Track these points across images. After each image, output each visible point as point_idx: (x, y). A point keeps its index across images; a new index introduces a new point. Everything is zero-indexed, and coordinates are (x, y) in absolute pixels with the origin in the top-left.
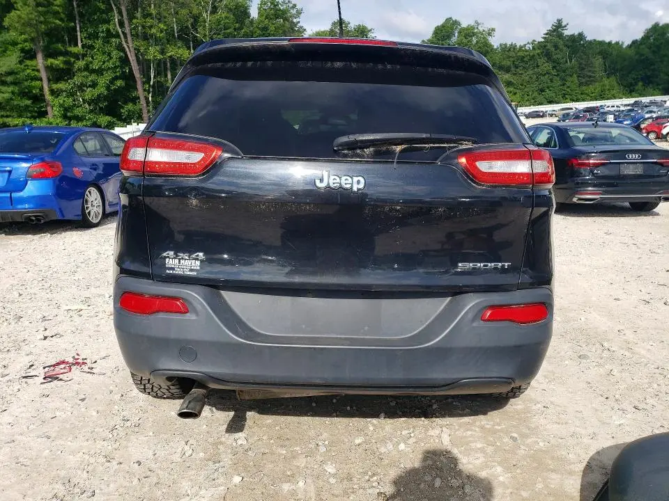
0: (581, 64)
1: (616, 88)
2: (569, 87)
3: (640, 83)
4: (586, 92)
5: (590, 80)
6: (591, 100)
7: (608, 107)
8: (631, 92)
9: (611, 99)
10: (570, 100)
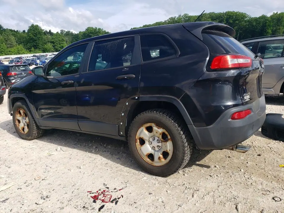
0: (5, 39)
1: (24, 49)
2: (2, 49)
3: (33, 48)
4: (11, 51)
5: (12, 46)
6: (14, 55)
7: (26, 57)
8: (30, 51)
9: (23, 54)
10: (5, 54)
